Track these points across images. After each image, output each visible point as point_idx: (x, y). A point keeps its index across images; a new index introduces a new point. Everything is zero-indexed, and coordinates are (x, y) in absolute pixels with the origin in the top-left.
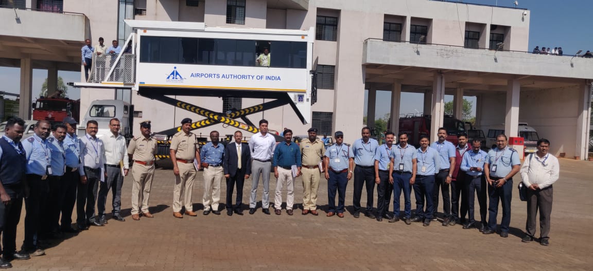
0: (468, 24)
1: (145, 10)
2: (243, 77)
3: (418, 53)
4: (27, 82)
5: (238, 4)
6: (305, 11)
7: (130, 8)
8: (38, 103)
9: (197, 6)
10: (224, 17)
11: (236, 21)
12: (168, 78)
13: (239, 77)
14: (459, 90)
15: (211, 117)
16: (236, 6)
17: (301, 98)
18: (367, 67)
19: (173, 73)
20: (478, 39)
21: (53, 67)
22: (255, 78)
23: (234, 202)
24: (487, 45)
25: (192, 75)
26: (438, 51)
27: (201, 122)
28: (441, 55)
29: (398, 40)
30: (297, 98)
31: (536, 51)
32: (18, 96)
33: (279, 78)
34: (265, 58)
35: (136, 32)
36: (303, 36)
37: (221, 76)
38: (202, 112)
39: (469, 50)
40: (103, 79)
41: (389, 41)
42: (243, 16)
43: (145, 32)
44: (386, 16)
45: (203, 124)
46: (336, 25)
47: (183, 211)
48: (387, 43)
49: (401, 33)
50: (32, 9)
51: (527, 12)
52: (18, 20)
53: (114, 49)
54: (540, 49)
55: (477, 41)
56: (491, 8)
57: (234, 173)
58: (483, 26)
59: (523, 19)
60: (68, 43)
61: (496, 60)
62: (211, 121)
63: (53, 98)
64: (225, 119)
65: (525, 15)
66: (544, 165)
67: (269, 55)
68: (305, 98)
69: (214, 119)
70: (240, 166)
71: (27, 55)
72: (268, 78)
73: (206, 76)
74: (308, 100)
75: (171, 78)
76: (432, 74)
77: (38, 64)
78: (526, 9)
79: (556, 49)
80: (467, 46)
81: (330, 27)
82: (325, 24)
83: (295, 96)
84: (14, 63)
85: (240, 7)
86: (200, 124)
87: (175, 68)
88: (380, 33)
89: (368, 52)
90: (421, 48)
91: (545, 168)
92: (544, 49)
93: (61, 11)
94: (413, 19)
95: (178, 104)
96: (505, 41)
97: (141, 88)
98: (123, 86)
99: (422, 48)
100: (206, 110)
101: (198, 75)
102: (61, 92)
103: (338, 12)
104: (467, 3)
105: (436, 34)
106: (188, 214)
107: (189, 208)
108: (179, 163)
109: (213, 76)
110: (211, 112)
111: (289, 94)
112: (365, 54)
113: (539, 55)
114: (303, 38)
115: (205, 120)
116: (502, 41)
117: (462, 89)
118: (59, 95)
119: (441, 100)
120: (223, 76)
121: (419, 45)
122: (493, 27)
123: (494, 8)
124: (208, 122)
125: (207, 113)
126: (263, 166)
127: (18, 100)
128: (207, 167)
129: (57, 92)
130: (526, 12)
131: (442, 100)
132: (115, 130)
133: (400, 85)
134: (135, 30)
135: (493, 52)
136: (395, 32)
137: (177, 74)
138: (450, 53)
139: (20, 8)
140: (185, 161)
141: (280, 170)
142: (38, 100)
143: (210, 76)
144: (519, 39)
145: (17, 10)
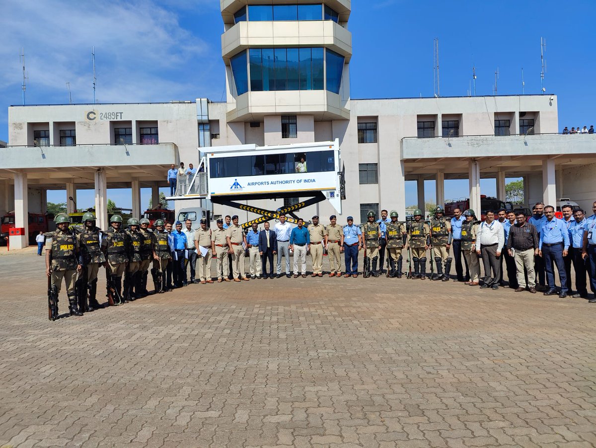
0: (496, 114)
1: (219, 134)
2: (286, 182)
3: (450, 145)
4: (138, 199)
5: (291, 121)
6: (347, 120)
7: (207, 134)
8: (146, 215)
9: (259, 126)
10: (280, 133)
11: (290, 135)
12: (231, 188)
13: (284, 182)
14: (500, 173)
15: (266, 215)
16: (289, 124)
17: (332, 194)
18: (405, 162)
19: (235, 184)
20: (509, 127)
21: (156, 185)
22: (295, 182)
23: (268, 271)
24: (518, 131)
25: (249, 184)
26: (469, 141)
27: (258, 219)
28: (472, 145)
29: (433, 136)
30: (329, 195)
31: (565, 132)
32: (131, 210)
33: (314, 180)
34: (302, 166)
35: (206, 156)
36: (330, 146)
37: (270, 183)
38: (259, 211)
39: (499, 137)
40: (185, 193)
41: (424, 138)
42: (295, 131)
43: (212, 155)
44: (419, 116)
45: (260, 220)
46: (376, 129)
47: (240, 277)
48: (420, 140)
49: (434, 129)
50: (137, 144)
51: (555, 97)
52: (128, 153)
53: (190, 171)
54: (570, 129)
55: (508, 128)
56: (518, 97)
57: (265, 251)
58: (512, 114)
59: (551, 104)
60: (164, 167)
61: (526, 143)
62: (266, 218)
63: (156, 210)
64: (277, 215)
65: (552, 100)
66: (491, 230)
67: (305, 163)
68: (335, 195)
69: (268, 217)
70: (269, 246)
71: (135, 178)
72: (305, 181)
73: (259, 184)
74: (338, 195)
75: (233, 188)
76: (467, 162)
77: (143, 185)
78: (553, 95)
79: (585, 128)
80: (497, 133)
81: (371, 131)
82: (366, 130)
83: (327, 193)
84: (127, 185)
85: (292, 123)
86: (258, 221)
87: (236, 180)
88: (414, 132)
89: (404, 149)
90: (452, 140)
91: (492, 231)
92: (573, 128)
93: (157, 143)
94: (443, 116)
95: (241, 207)
96: (536, 125)
97: (212, 197)
98: (199, 197)
99: (454, 140)
100: (262, 210)
101: (253, 184)
102: (161, 204)
103: (376, 118)
104: (494, 96)
105: (466, 127)
106: (243, 279)
107: (244, 276)
108: (233, 246)
109: (264, 183)
110: (265, 211)
111: (323, 192)
112: (402, 151)
113: (569, 135)
114: (330, 147)
115: (262, 217)
116: (533, 126)
117: (504, 172)
118: (160, 207)
119: (476, 184)
120: (272, 183)
121: (450, 138)
122: (522, 114)
123: (521, 97)
124: (264, 219)
125: (262, 212)
126: (284, 245)
127: (131, 213)
128: (251, 248)
129: (159, 205)
130: (552, 97)
131: (478, 185)
132: (188, 227)
133: (443, 175)
134: (206, 155)
135: (523, 136)
136: (429, 129)
137: (238, 184)
138: (481, 142)
139: (129, 144)
140: (237, 244)
141: (296, 247)
142: (145, 213)
143: (262, 183)
144: (549, 122)
145: (127, 146)
